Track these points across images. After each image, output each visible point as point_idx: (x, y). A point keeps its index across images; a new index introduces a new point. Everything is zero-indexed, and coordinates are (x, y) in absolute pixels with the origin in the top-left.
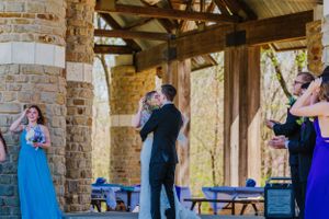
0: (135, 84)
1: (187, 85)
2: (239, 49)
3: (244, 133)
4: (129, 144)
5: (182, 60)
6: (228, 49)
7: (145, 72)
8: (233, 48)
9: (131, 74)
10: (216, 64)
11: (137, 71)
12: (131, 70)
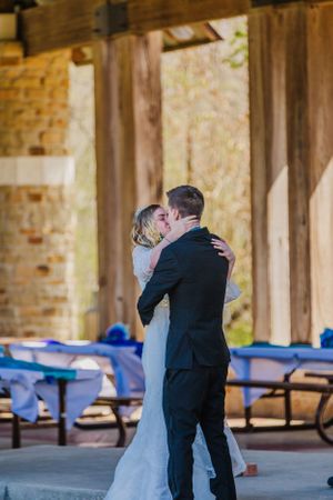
0: (22, 84)
1: (155, 94)
2: (285, 12)
3: (300, 213)
4: (12, 227)
5: (141, 34)
6: (257, 12)
7: (47, 56)
8: (269, 9)
9: (13, 62)
10: (219, 38)
11: (26, 55)
12: (14, 52)
